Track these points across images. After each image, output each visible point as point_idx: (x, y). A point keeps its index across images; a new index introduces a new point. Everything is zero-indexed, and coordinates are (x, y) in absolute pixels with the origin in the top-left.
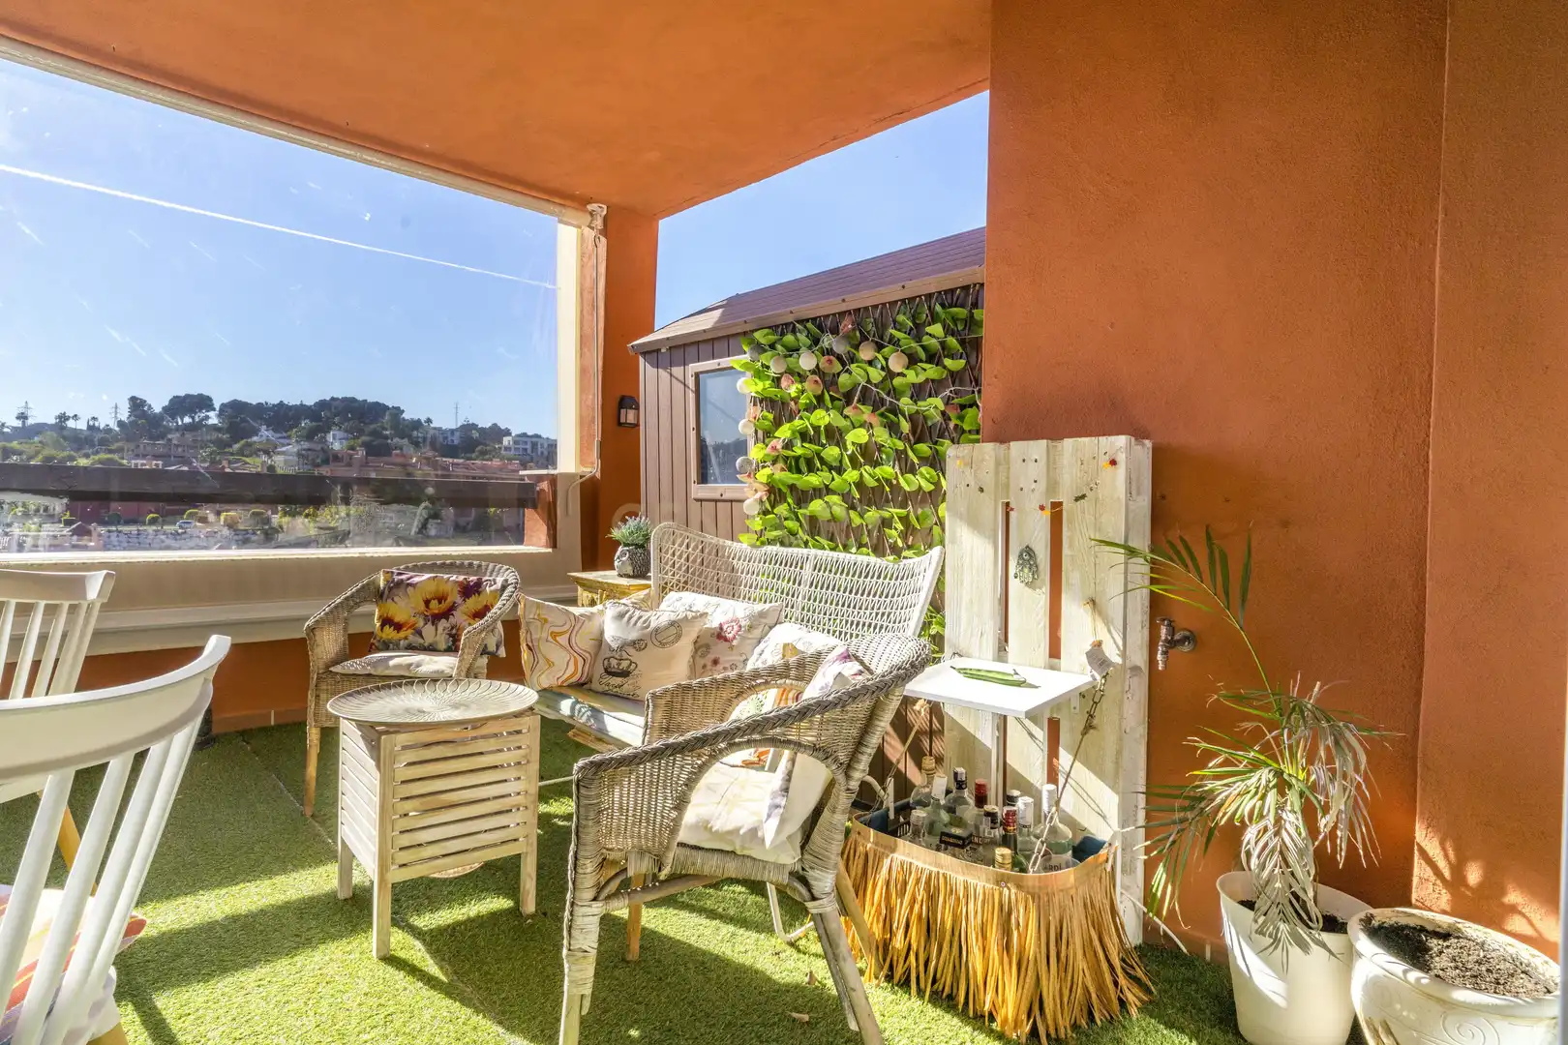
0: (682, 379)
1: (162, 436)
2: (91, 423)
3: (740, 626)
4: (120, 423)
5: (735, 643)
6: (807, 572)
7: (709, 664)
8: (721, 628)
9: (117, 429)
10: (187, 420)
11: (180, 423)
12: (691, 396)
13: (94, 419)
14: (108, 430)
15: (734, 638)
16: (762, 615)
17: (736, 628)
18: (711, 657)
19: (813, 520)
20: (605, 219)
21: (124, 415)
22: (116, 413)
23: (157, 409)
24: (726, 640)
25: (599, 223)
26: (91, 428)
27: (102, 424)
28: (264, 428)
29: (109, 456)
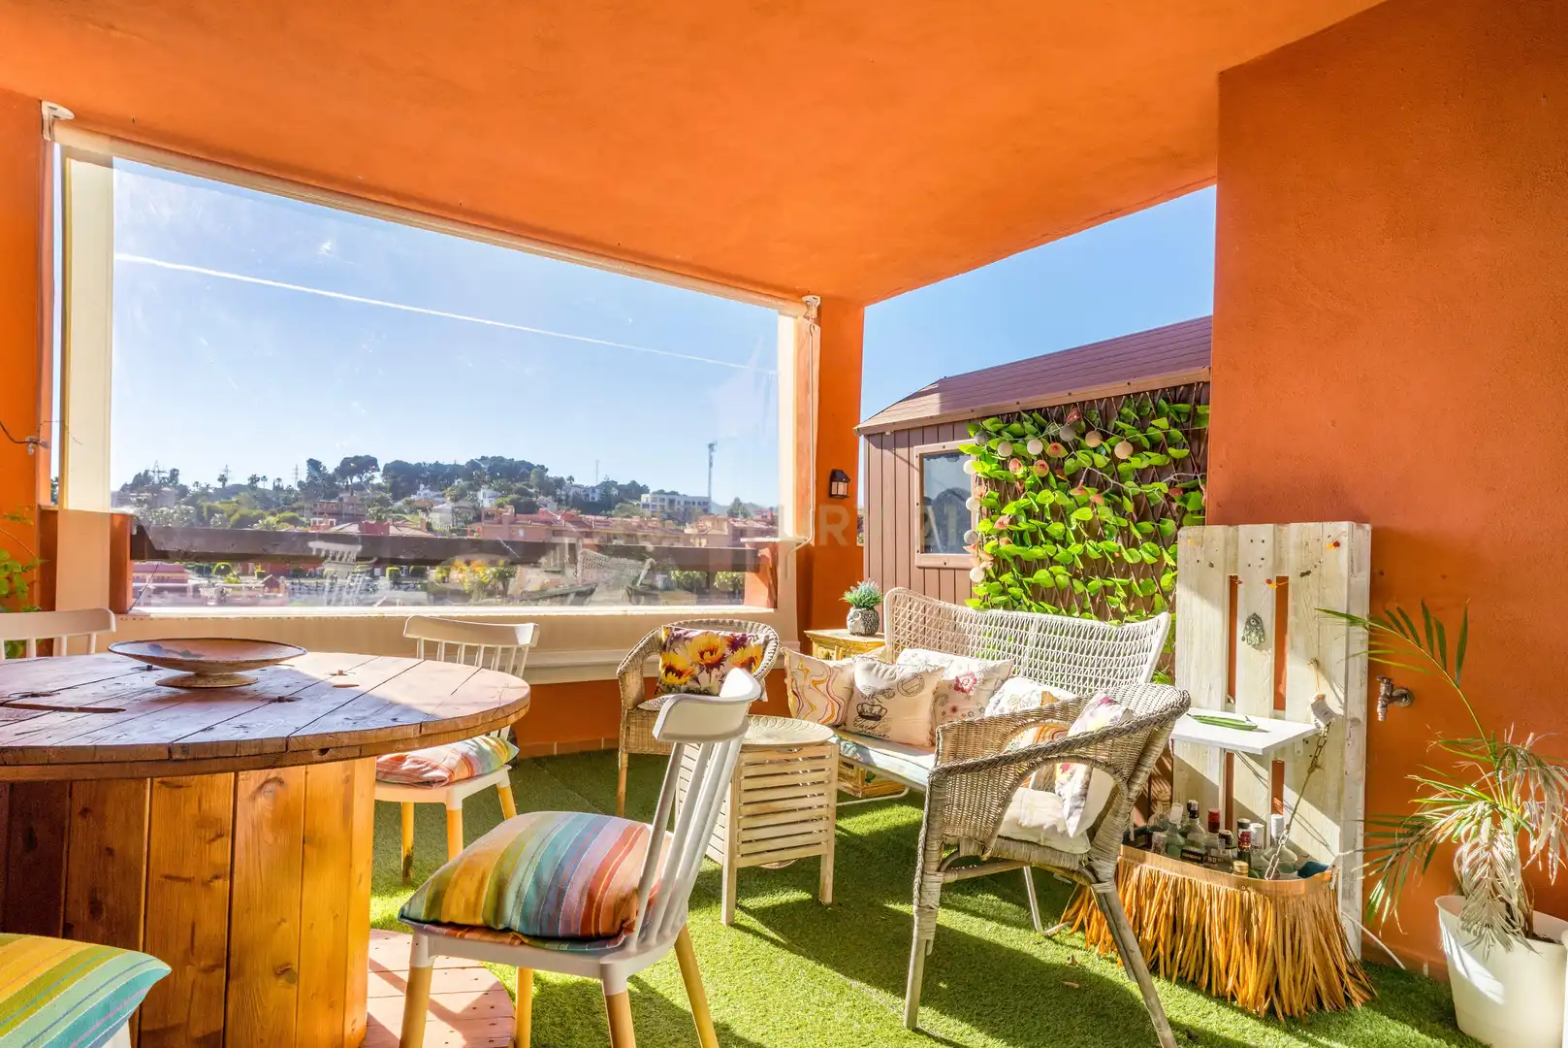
0: (906, 458)
1: (334, 495)
2: (276, 484)
3: (975, 680)
4: (300, 484)
5: (971, 693)
6: (1032, 633)
7: (949, 712)
8: (958, 681)
9: (298, 489)
10: (356, 479)
11: (350, 483)
12: (916, 475)
13: (279, 479)
14: (290, 491)
15: (971, 689)
16: (994, 670)
17: (971, 680)
18: (950, 705)
19: (1035, 587)
20: (819, 309)
21: (304, 477)
22: (297, 474)
23: (330, 470)
24: (963, 691)
25: (814, 313)
26: (277, 489)
27: (285, 485)
28: (422, 486)
29: (292, 514)
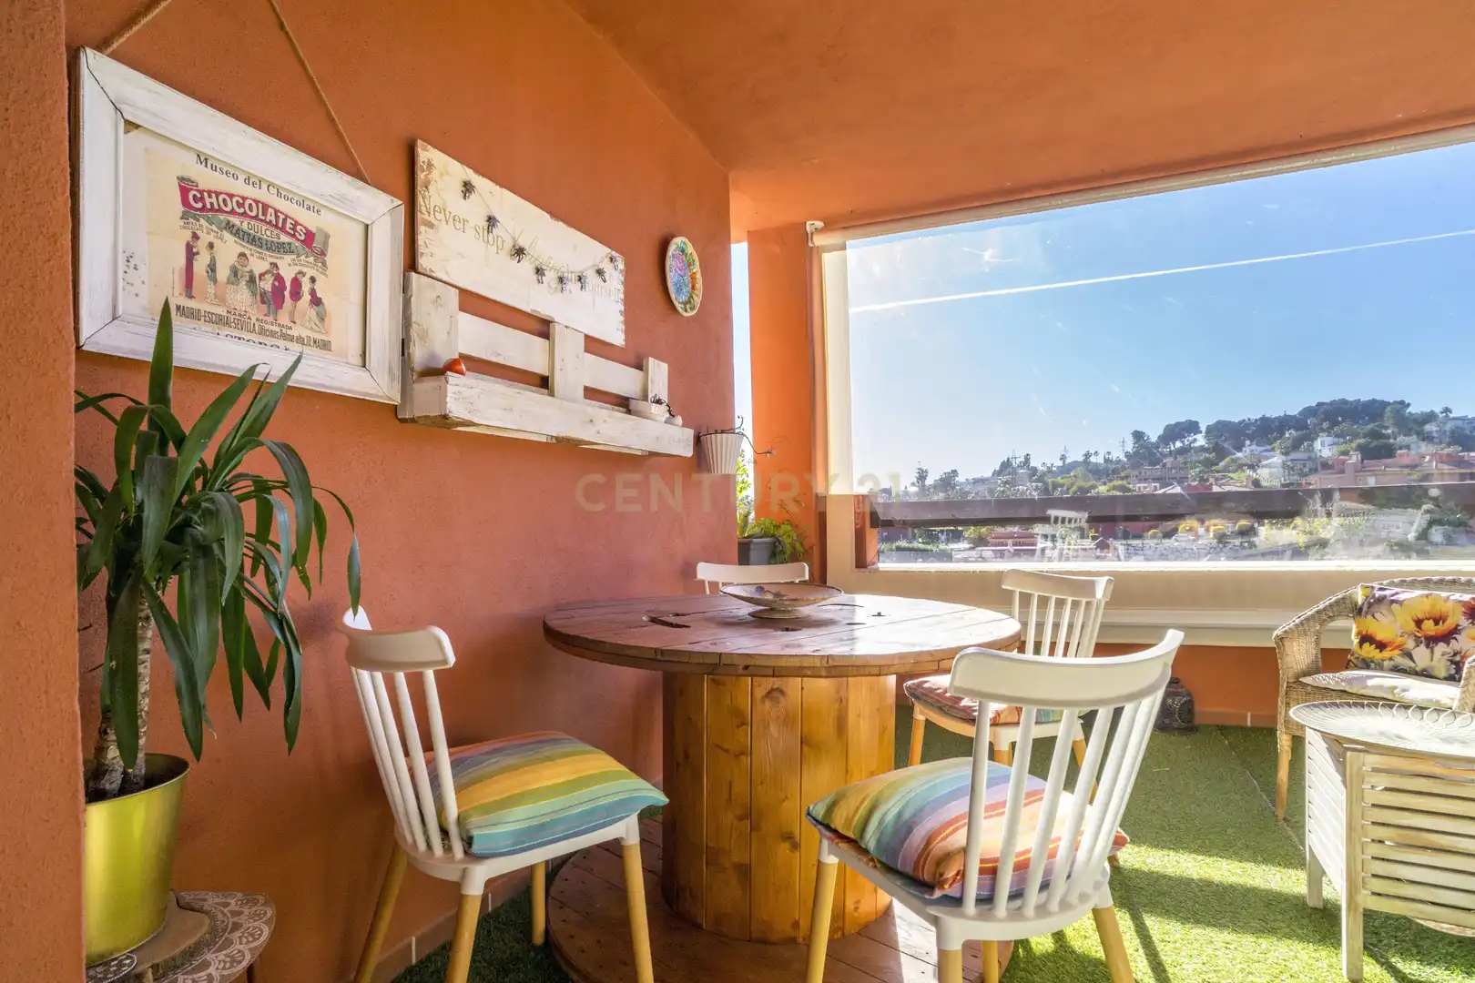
1: (1159, 461)
2: (1107, 457)
4: (1127, 455)
9: (1125, 460)
10: (1178, 444)
11: (1172, 448)
13: (1109, 453)
14: (1119, 461)
21: (1130, 447)
22: (1123, 446)
23: (1154, 439)
26: (1106, 460)
27: (1114, 457)
28: (1248, 442)
29: (1120, 482)
